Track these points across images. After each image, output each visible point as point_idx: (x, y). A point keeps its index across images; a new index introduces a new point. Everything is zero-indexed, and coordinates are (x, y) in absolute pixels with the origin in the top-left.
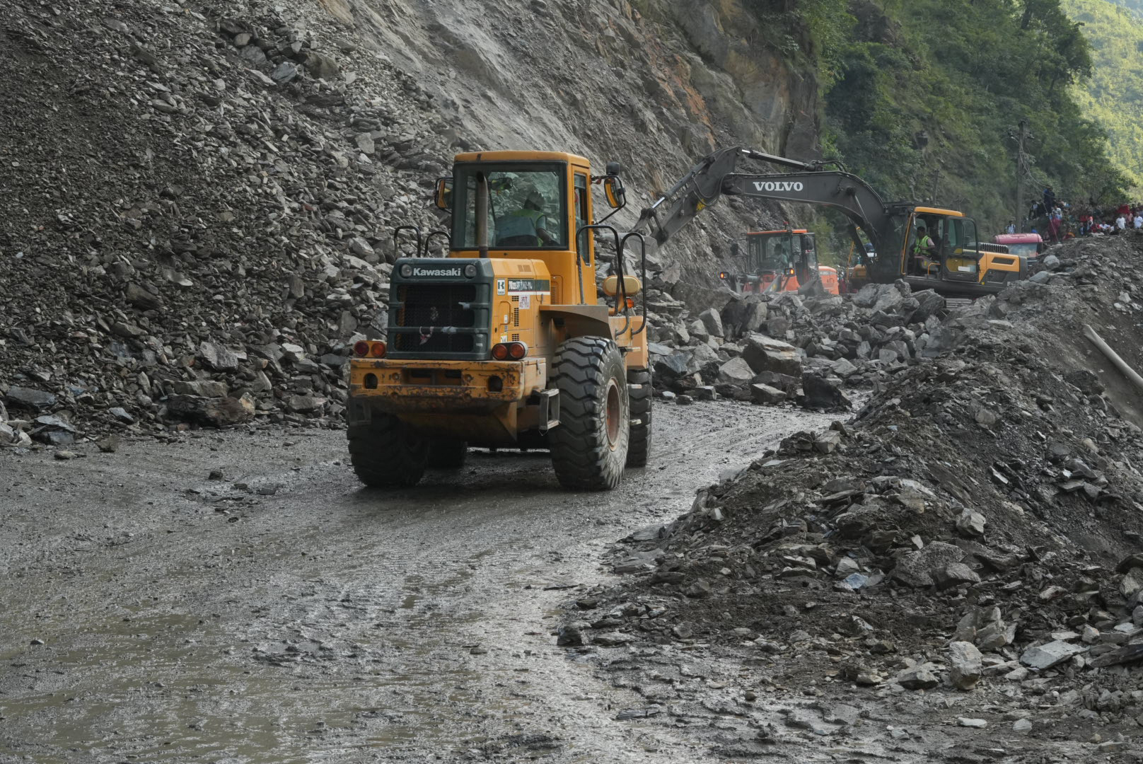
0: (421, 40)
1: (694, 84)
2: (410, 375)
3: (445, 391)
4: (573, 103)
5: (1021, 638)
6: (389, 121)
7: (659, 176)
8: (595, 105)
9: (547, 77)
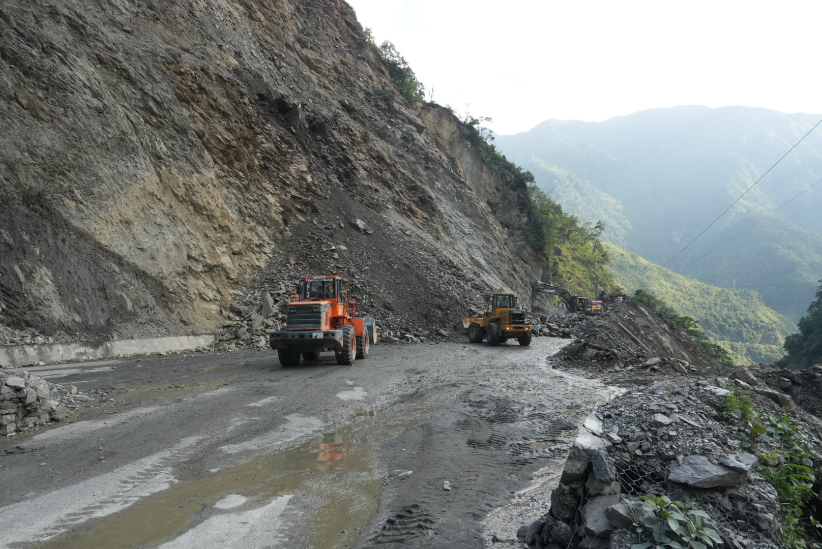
0: (469, 261)
2: (515, 328)
3: (520, 330)
4: (500, 273)
5: (625, 367)
6: (473, 280)
7: (519, 289)
8: (505, 274)
9: (495, 268)
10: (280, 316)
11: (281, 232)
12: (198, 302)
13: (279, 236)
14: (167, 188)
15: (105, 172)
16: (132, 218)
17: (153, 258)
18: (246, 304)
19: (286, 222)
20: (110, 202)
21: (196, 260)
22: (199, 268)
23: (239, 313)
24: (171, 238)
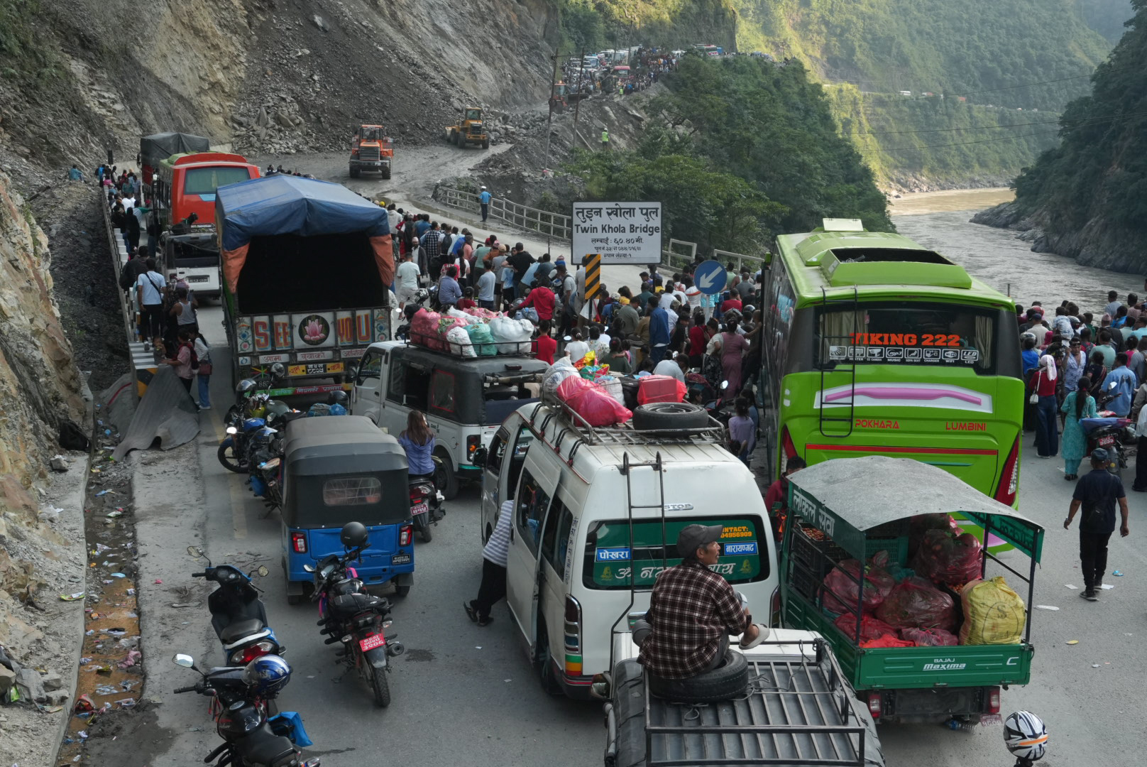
1: (514, 11)
4: (472, 43)
7: (496, 62)
8: (477, 41)
9: (464, 35)
10: (277, 127)
11: (249, 38)
12: (210, 115)
13: (248, 42)
14: (177, 18)
15: (147, 16)
16: (166, 52)
17: (183, 84)
18: (242, 115)
19: (250, 24)
20: (154, 42)
21: (204, 80)
22: (206, 86)
23: (240, 124)
24: (187, 63)
